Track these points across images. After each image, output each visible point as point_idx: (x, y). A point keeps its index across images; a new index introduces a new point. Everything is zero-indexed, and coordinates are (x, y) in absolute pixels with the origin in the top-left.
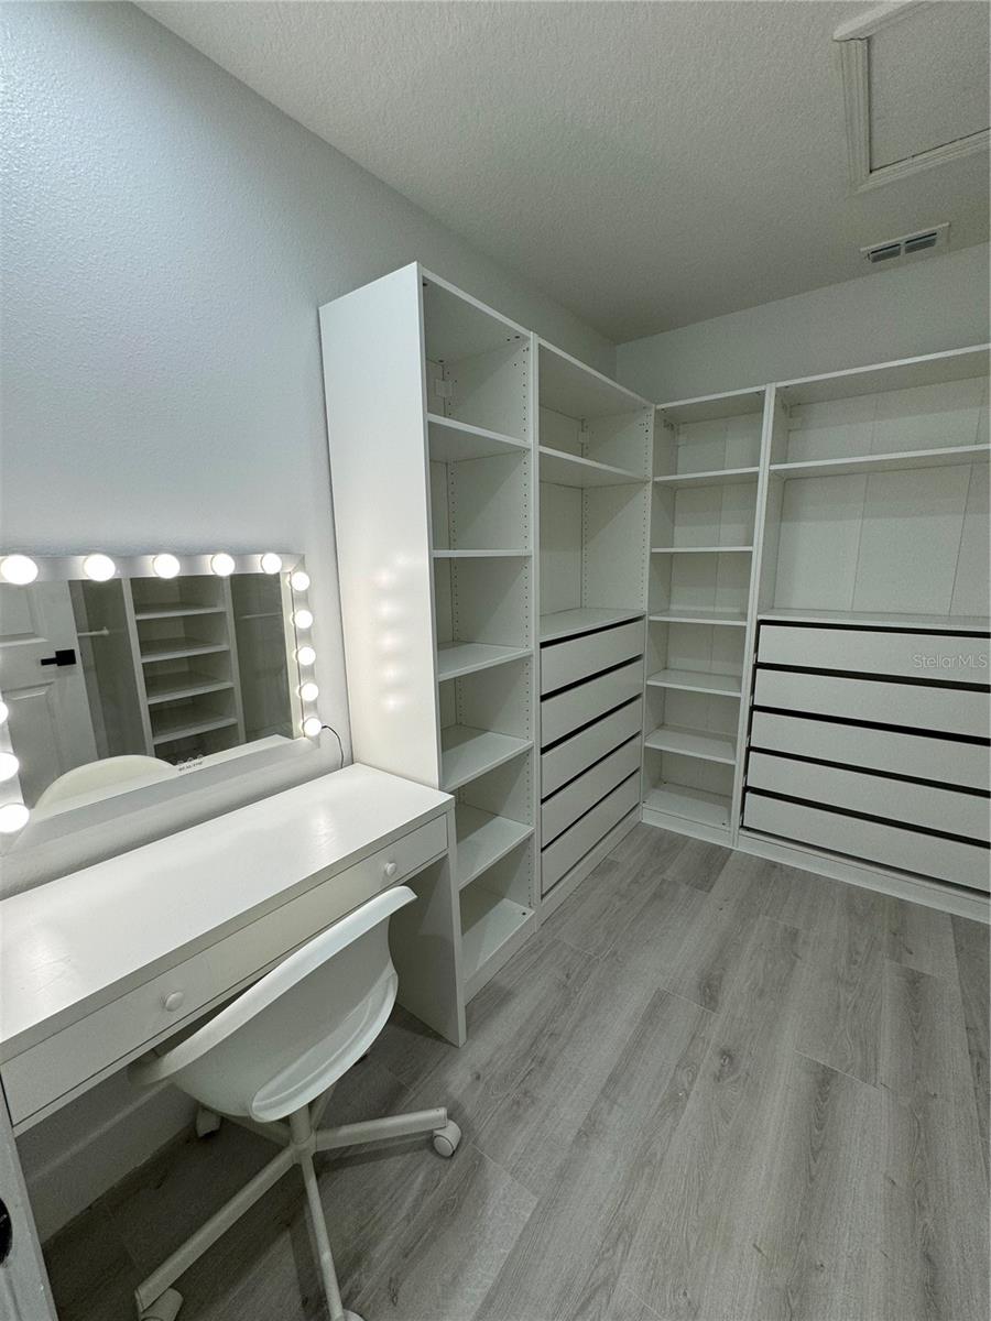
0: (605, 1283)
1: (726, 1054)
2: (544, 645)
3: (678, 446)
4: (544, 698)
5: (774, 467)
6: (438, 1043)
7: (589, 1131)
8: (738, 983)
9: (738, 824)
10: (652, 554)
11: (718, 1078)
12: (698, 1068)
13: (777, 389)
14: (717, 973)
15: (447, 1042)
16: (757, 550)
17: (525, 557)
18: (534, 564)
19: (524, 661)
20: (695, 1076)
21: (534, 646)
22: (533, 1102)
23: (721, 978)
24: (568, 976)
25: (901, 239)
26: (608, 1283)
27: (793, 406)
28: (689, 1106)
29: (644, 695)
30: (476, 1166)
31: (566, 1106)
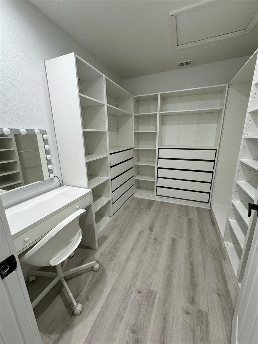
0: (133, 284)
1: (155, 239)
2: (111, 154)
3: (139, 107)
4: (111, 167)
5: (160, 112)
6: (91, 250)
7: (128, 259)
8: (157, 226)
9: (156, 194)
10: (134, 133)
11: (154, 244)
12: (150, 243)
13: (161, 94)
14: (153, 225)
15: (94, 249)
16: (158, 131)
17: (105, 132)
18: (107, 133)
19: (106, 158)
20: (149, 245)
21: (108, 154)
22: (115, 256)
23: (154, 225)
24: (121, 231)
25: (184, 62)
26: (134, 284)
27: (164, 98)
28: (148, 250)
29: (134, 167)
30: (104, 271)
31: (122, 256)
